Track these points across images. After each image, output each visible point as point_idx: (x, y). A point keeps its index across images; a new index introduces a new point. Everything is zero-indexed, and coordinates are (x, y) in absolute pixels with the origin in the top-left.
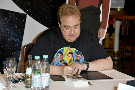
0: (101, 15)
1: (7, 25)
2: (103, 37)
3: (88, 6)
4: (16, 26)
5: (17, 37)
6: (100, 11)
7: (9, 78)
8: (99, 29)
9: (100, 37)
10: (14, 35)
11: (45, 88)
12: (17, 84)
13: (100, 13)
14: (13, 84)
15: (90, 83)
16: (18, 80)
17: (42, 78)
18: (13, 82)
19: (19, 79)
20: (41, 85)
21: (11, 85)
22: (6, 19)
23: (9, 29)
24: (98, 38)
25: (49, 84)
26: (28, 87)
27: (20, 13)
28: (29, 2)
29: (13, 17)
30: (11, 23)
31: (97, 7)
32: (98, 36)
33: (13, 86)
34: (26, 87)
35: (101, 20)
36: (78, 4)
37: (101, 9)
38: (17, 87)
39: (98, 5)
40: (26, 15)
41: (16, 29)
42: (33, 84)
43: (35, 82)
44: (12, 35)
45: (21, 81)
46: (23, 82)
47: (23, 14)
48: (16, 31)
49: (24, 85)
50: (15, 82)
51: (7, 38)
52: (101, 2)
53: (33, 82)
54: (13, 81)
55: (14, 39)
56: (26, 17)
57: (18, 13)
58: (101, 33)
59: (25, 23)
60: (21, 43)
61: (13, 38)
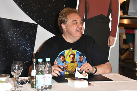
0: (110, 24)
1: (19, 35)
2: (113, 45)
3: (97, 15)
4: (28, 36)
5: (28, 46)
6: (110, 20)
7: (16, 78)
8: (109, 37)
9: (110, 45)
10: (26, 44)
11: (48, 87)
12: (24, 85)
13: (110, 22)
14: (20, 85)
15: (90, 84)
16: (25, 82)
17: (45, 78)
18: (21, 84)
19: (27, 81)
20: (44, 85)
21: (18, 86)
22: (18, 29)
23: (21, 39)
24: (109, 46)
25: (52, 84)
26: (33, 87)
27: (31, 23)
28: (39, 13)
29: (25, 27)
30: (23, 33)
31: (106, 15)
32: (108, 44)
33: (21, 86)
34: (31, 87)
35: (111, 28)
36: (88, 13)
37: (110, 18)
38: (24, 87)
39: (107, 14)
40: (37, 25)
41: (28, 38)
42: (37, 84)
43: (38, 81)
44: (24, 44)
45: (28, 82)
46: (29, 84)
47: (34, 24)
48: (28, 41)
49: (30, 85)
50: (23, 83)
51: (20, 47)
52: (110, 11)
53: (37, 82)
54: (21, 82)
55: (26, 48)
56: (37, 27)
57: (29, 23)
58: (111, 41)
59: (36, 33)
60: (32, 52)
61: (24, 47)
